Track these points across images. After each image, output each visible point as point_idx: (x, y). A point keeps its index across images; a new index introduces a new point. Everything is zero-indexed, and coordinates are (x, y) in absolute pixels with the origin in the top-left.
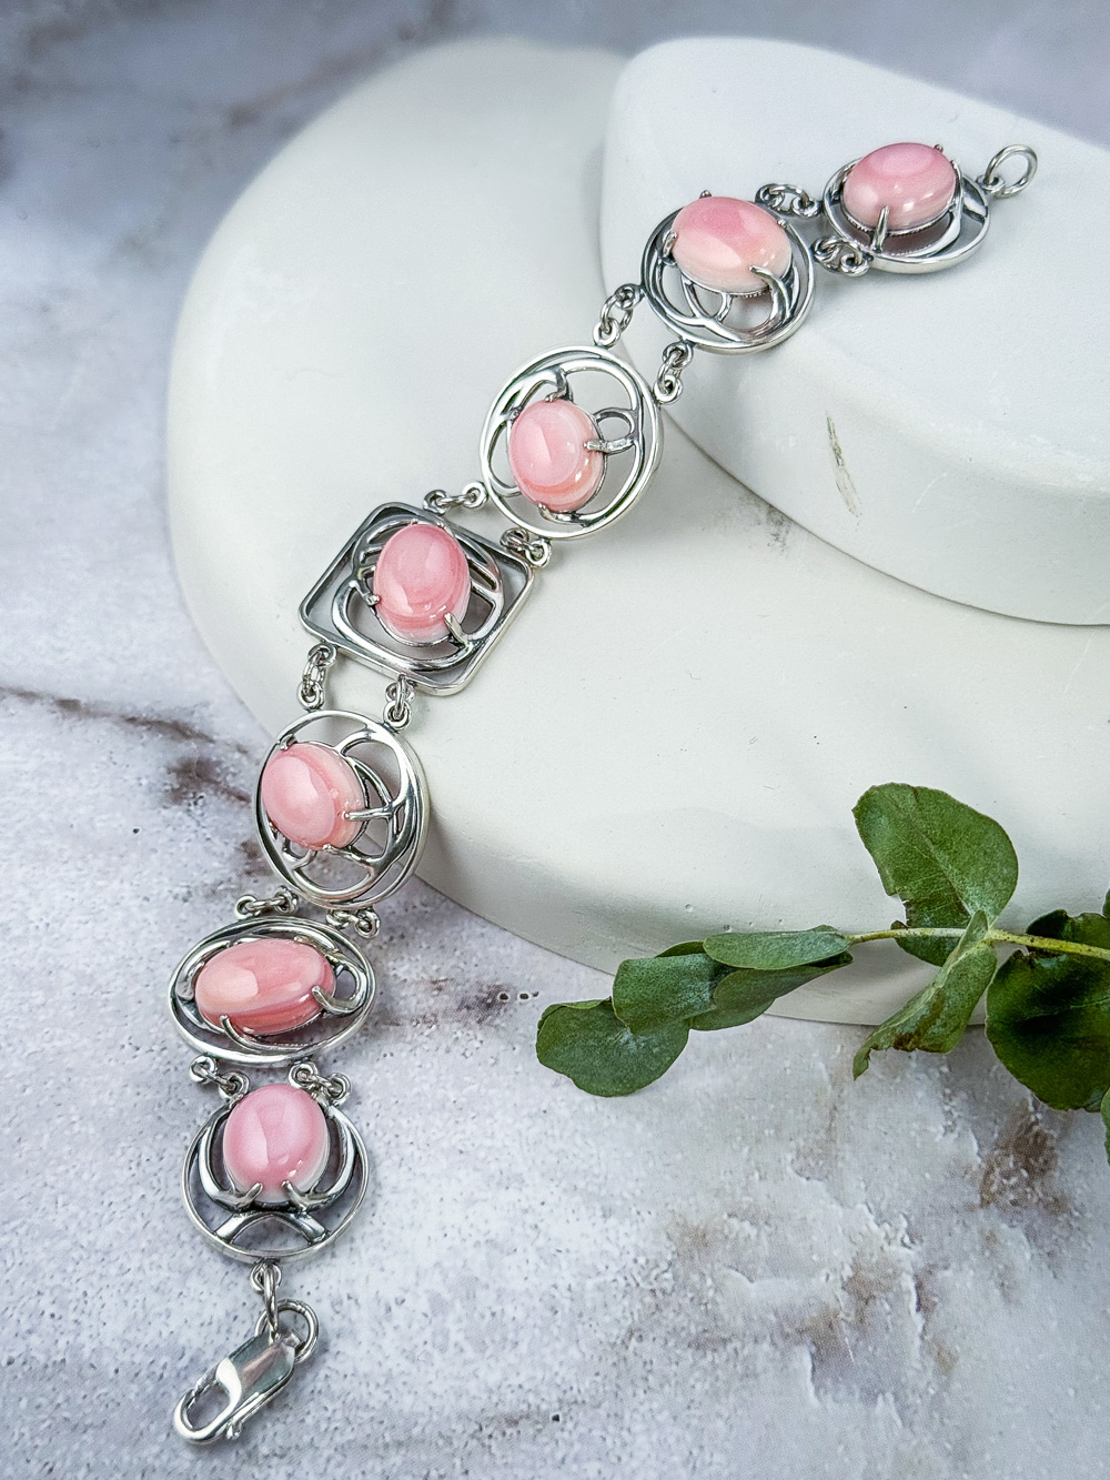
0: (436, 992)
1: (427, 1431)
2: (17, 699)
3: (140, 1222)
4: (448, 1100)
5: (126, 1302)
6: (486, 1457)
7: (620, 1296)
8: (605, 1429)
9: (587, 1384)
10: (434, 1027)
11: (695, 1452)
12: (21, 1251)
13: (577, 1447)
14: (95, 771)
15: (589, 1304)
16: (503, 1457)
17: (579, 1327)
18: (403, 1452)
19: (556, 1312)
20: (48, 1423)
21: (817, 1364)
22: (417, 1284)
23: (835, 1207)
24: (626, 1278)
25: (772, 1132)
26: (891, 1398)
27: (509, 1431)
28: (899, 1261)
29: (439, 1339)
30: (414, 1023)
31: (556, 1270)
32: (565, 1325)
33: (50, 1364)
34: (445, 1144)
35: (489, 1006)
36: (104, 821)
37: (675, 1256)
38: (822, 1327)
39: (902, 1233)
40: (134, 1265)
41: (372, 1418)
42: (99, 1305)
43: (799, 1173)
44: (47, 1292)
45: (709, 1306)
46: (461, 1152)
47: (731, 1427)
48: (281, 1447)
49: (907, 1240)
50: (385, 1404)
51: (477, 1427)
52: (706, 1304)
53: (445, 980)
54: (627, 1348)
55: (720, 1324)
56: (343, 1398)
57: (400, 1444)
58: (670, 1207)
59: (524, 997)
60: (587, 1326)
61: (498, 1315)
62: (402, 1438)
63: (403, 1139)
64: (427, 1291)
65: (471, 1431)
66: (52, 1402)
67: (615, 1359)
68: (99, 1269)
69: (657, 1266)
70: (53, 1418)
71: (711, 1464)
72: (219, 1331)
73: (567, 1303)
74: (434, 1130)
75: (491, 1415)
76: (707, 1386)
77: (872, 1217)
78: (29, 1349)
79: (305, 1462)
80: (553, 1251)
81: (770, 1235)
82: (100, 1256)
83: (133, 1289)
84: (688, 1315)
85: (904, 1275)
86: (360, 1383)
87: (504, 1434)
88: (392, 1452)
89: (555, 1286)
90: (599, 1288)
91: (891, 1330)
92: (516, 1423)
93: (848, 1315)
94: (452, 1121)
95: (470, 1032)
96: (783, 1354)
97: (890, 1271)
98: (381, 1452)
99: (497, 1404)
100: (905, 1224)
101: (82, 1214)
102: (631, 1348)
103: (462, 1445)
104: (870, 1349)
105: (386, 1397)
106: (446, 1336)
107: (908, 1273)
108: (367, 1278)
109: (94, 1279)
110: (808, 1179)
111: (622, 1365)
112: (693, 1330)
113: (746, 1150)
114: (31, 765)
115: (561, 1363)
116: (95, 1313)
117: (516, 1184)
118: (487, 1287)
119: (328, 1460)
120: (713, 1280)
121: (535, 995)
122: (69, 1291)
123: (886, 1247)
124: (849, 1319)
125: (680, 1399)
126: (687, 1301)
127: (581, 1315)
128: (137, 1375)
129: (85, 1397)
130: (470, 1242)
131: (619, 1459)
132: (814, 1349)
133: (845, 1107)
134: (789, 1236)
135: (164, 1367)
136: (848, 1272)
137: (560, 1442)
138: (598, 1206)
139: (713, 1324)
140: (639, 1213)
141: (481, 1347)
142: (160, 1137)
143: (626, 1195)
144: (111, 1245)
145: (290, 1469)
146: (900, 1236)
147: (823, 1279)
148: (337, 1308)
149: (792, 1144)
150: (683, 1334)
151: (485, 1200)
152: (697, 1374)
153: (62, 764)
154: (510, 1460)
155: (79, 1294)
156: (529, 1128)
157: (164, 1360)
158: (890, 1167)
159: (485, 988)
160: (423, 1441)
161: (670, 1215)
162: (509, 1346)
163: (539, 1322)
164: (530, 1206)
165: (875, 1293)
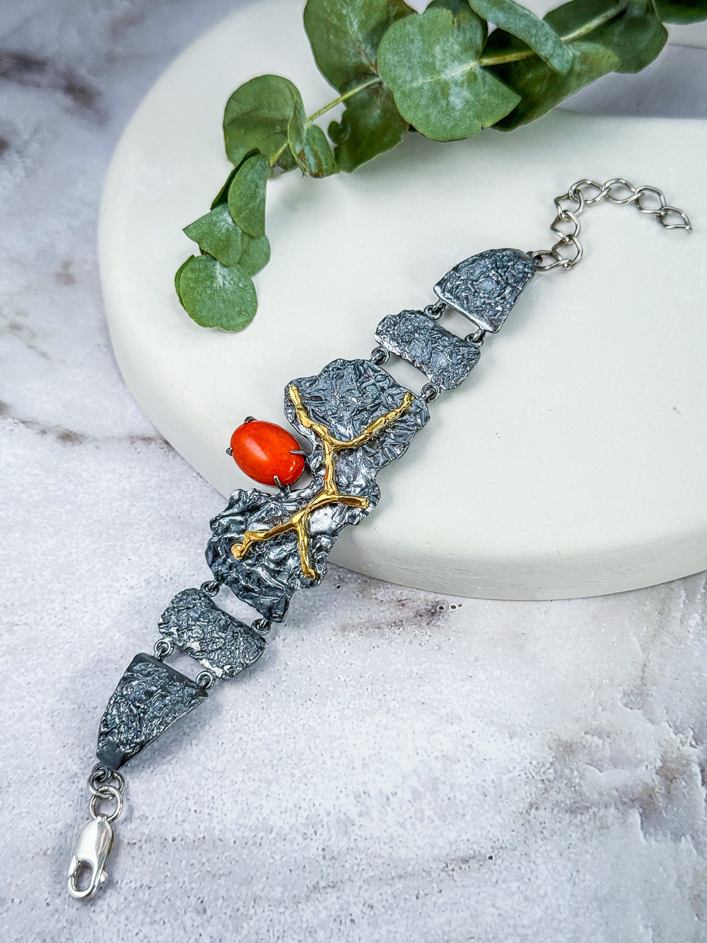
0: (401, 607)
1: (416, 868)
2: (141, 442)
3: (241, 754)
4: (413, 672)
5: (236, 801)
6: (452, 882)
7: (523, 784)
8: (520, 862)
9: (507, 836)
10: (401, 628)
11: (574, 874)
12: (174, 774)
13: (504, 873)
14: (190, 482)
15: (505, 790)
16: (461, 881)
17: (500, 804)
18: (403, 881)
19: (486, 796)
20: (198, 874)
21: (644, 819)
22: (403, 783)
23: (649, 725)
24: (526, 774)
25: (608, 681)
26: (690, 838)
27: (463, 867)
28: (690, 756)
29: (419, 815)
30: (390, 627)
31: (484, 771)
32: (492, 803)
33: (196, 840)
34: (413, 699)
35: (433, 614)
36: (198, 513)
37: (554, 759)
38: (645, 797)
39: (690, 739)
40: (239, 779)
41: (383, 863)
42: (221, 803)
43: (626, 705)
44: (191, 797)
45: (577, 788)
46: (423, 703)
47: (595, 859)
48: (332, 882)
49: (693, 743)
50: (391, 854)
51: (445, 865)
52: (575, 787)
53: (406, 599)
54: (529, 814)
55: (584, 798)
56: (365, 852)
57: (401, 877)
58: (549, 730)
59: (453, 607)
60: (505, 803)
61: (452, 800)
62: (402, 873)
63: (388, 697)
64: (409, 787)
65: (441, 867)
66: (199, 862)
67: (523, 822)
68: (219, 783)
69: (544, 766)
70: (201, 872)
71: (584, 881)
72: (291, 816)
73: (492, 790)
74: (406, 691)
75: (452, 857)
76: (579, 835)
77: (671, 730)
78: (184, 831)
79: (347, 889)
80: (482, 760)
81: (610, 744)
82: (219, 775)
83: (240, 794)
84: (565, 794)
85: (693, 764)
86: (375, 843)
87: (461, 868)
88: (397, 881)
89: (484, 780)
90: (510, 780)
91: (687, 797)
92: (467, 861)
93: (660, 789)
94: (416, 685)
95: (423, 630)
96: (622, 814)
97: (684, 762)
98: (390, 882)
99: (455, 851)
100: (692, 733)
101: (207, 751)
102: (532, 814)
103: (437, 876)
104: (675, 809)
105: (390, 850)
106: (423, 812)
107: (695, 763)
108: (374, 781)
109: (217, 788)
110: (631, 709)
111: (527, 825)
112: (568, 802)
113: (593, 693)
114: (153, 482)
115: (491, 826)
116: (219, 809)
117: (457, 721)
118: (444, 783)
119: (360, 888)
120: (578, 772)
121: (460, 606)
122: (204, 796)
123: (681, 748)
124: (661, 792)
125: (563, 843)
126: (563, 785)
127: (501, 797)
128: (246, 844)
129: (218, 858)
130: (433, 757)
131: (530, 880)
132: (641, 810)
133: (651, 664)
134: (623, 744)
135: (262, 839)
136: (659, 764)
137: (494, 872)
138: (506, 732)
139: (580, 799)
140: (531, 734)
141: (444, 818)
142: (247, 703)
143: (522, 724)
144: (225, 768)
145: (338, 894)
146: (689, 741)
147: (644, 768)
148: (358, 799)
149: (620, 688)
150: (563, 805)
151: (439, 732)
152: (572, 828)
153: (171, 480)
154: (465, 883)
155: (210, 798)
156: (462, 687)
157: (261, 834)
158: (681, 700)
159: (430, 603)
160: (414, 874)
161: (550, 735)
162: (460, 817)
163: (477, 802)
164: (466, 734)
165: (676, 776)
